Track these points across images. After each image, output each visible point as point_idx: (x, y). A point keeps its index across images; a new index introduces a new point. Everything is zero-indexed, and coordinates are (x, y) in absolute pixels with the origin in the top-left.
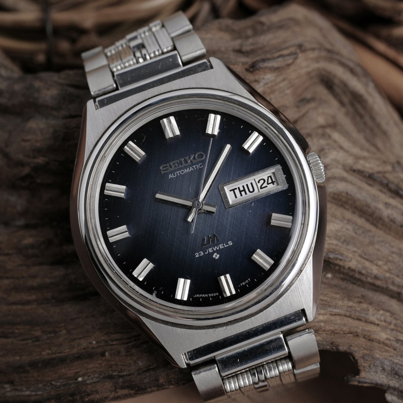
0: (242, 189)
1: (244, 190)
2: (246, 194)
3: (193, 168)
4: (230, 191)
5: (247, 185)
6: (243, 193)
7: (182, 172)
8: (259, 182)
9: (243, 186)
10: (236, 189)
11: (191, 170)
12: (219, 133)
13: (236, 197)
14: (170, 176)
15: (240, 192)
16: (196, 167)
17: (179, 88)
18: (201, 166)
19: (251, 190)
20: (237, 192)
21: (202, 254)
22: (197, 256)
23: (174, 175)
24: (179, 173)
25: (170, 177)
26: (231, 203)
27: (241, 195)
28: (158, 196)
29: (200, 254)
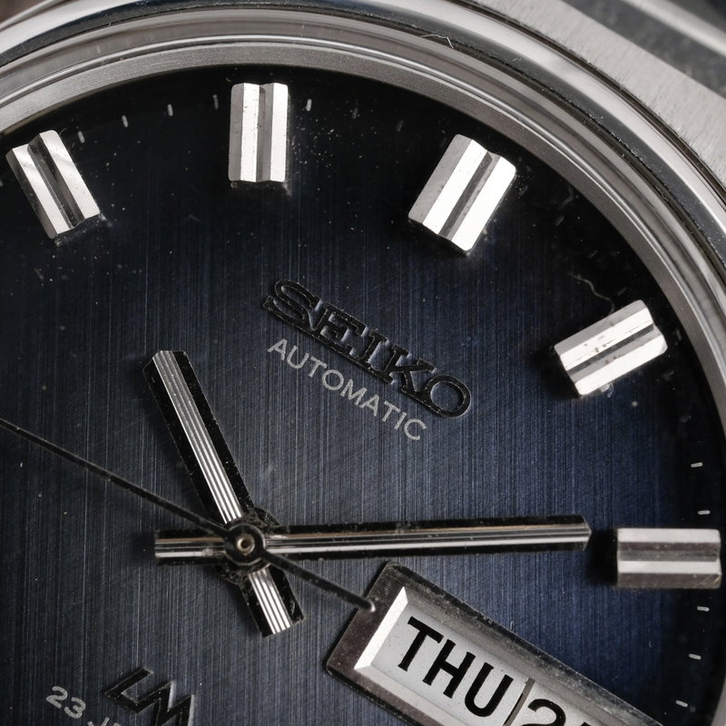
0: (455, 659)
1: (458, 674)
2: (449, 692)
3: (382, 410)
4: (413, 622)
5: (487, 669)
6: (444, 678)
7: (333, 380)
8: (535, 705)
9: (469, 659)
10: (438, 637)
11: (368, 403)
12: (597, 396)
13: (405, 664)
14: (280, 347)
15: (440, 663)
16: (395, 416)
17: (647, 103)
18: (415, 429)
19: (482, 700)
20: (430, 649)
21: (78, 711)
22: (51, 699)
23: (296, 359)
24: (320, 371)
25: (275, 347)
26: (363, 664)
27: (429, 679)
28: (164, 362)
29: (68, 703)
